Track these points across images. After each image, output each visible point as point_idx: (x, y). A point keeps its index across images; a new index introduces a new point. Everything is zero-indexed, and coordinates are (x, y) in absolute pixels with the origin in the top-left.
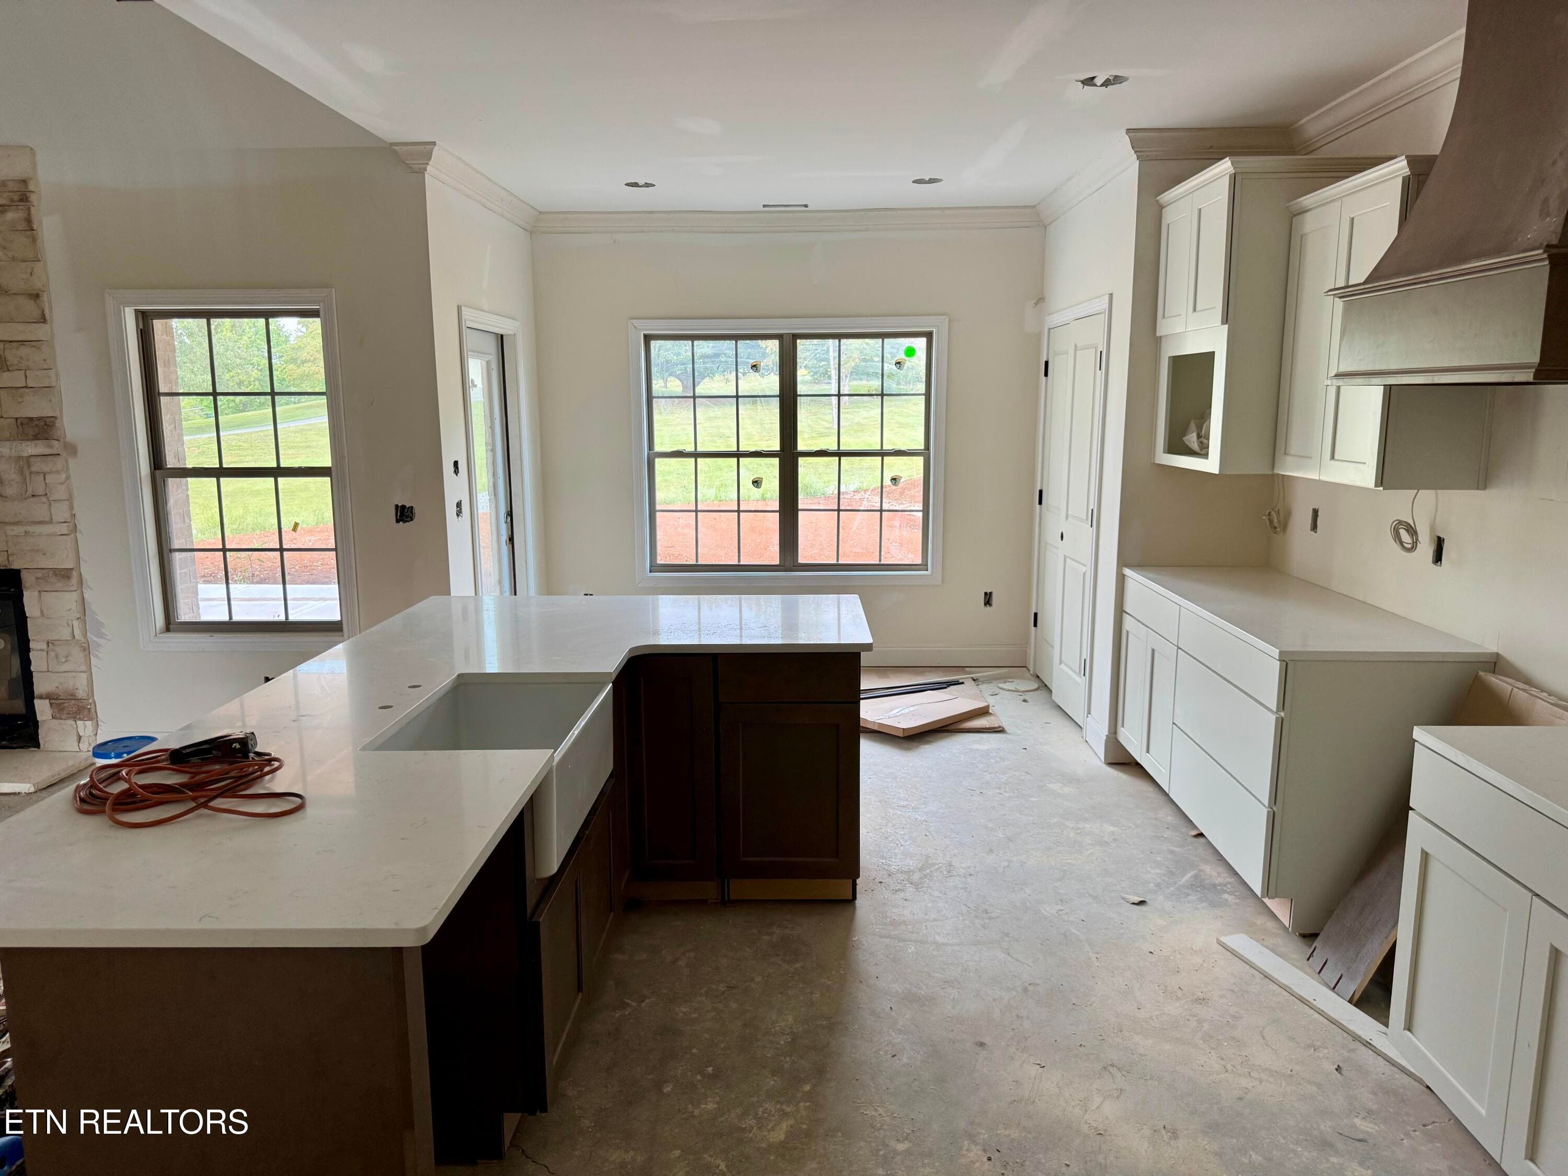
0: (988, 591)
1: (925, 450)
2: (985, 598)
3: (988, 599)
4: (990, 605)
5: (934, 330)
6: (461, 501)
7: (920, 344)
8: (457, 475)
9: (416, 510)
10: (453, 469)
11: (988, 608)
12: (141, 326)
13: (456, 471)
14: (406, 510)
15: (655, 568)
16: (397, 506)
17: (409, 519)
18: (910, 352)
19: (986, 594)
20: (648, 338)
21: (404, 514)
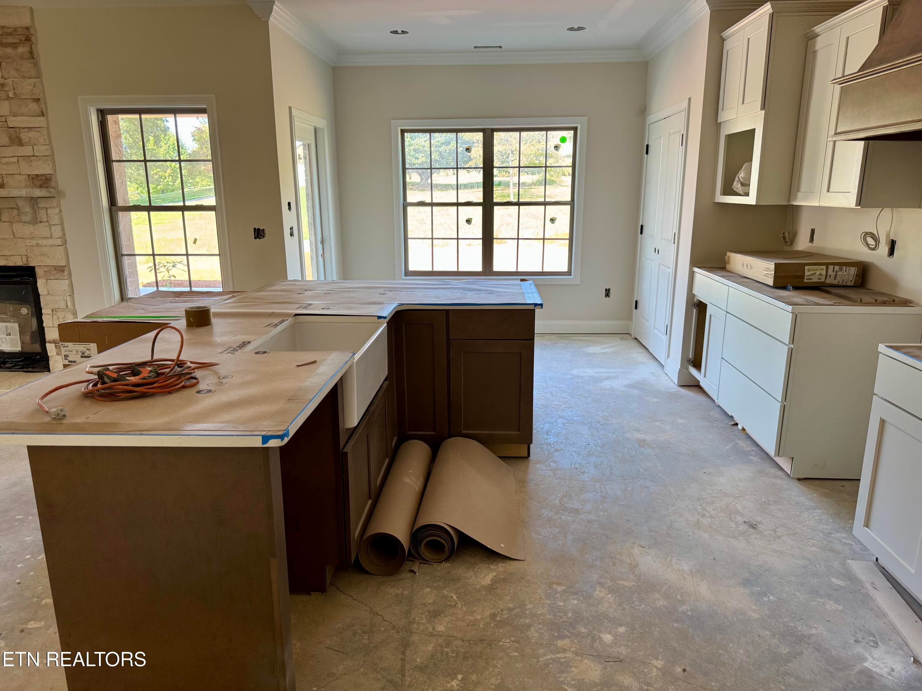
0: (608, 288)
1: (571, 201)
2: (606, 292)
3: (608, 293)
4: (609, 296)
5: (579, 126)
6: (293, 227)
7: (569, 134)
8: (290, 211)
9: (266, 231)
10: (287, 207)
11: (607, 298)
12: (100, 119)
13: (290, 208)
14: (260, 232)
15: (408, 273)
16: (255, 229)
17: (262, 237)
18: (563, 140)
19: (606, 290)
20: (403, 132)
21: (259, 233)
